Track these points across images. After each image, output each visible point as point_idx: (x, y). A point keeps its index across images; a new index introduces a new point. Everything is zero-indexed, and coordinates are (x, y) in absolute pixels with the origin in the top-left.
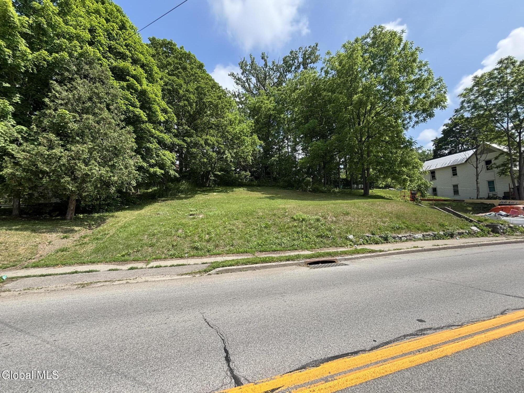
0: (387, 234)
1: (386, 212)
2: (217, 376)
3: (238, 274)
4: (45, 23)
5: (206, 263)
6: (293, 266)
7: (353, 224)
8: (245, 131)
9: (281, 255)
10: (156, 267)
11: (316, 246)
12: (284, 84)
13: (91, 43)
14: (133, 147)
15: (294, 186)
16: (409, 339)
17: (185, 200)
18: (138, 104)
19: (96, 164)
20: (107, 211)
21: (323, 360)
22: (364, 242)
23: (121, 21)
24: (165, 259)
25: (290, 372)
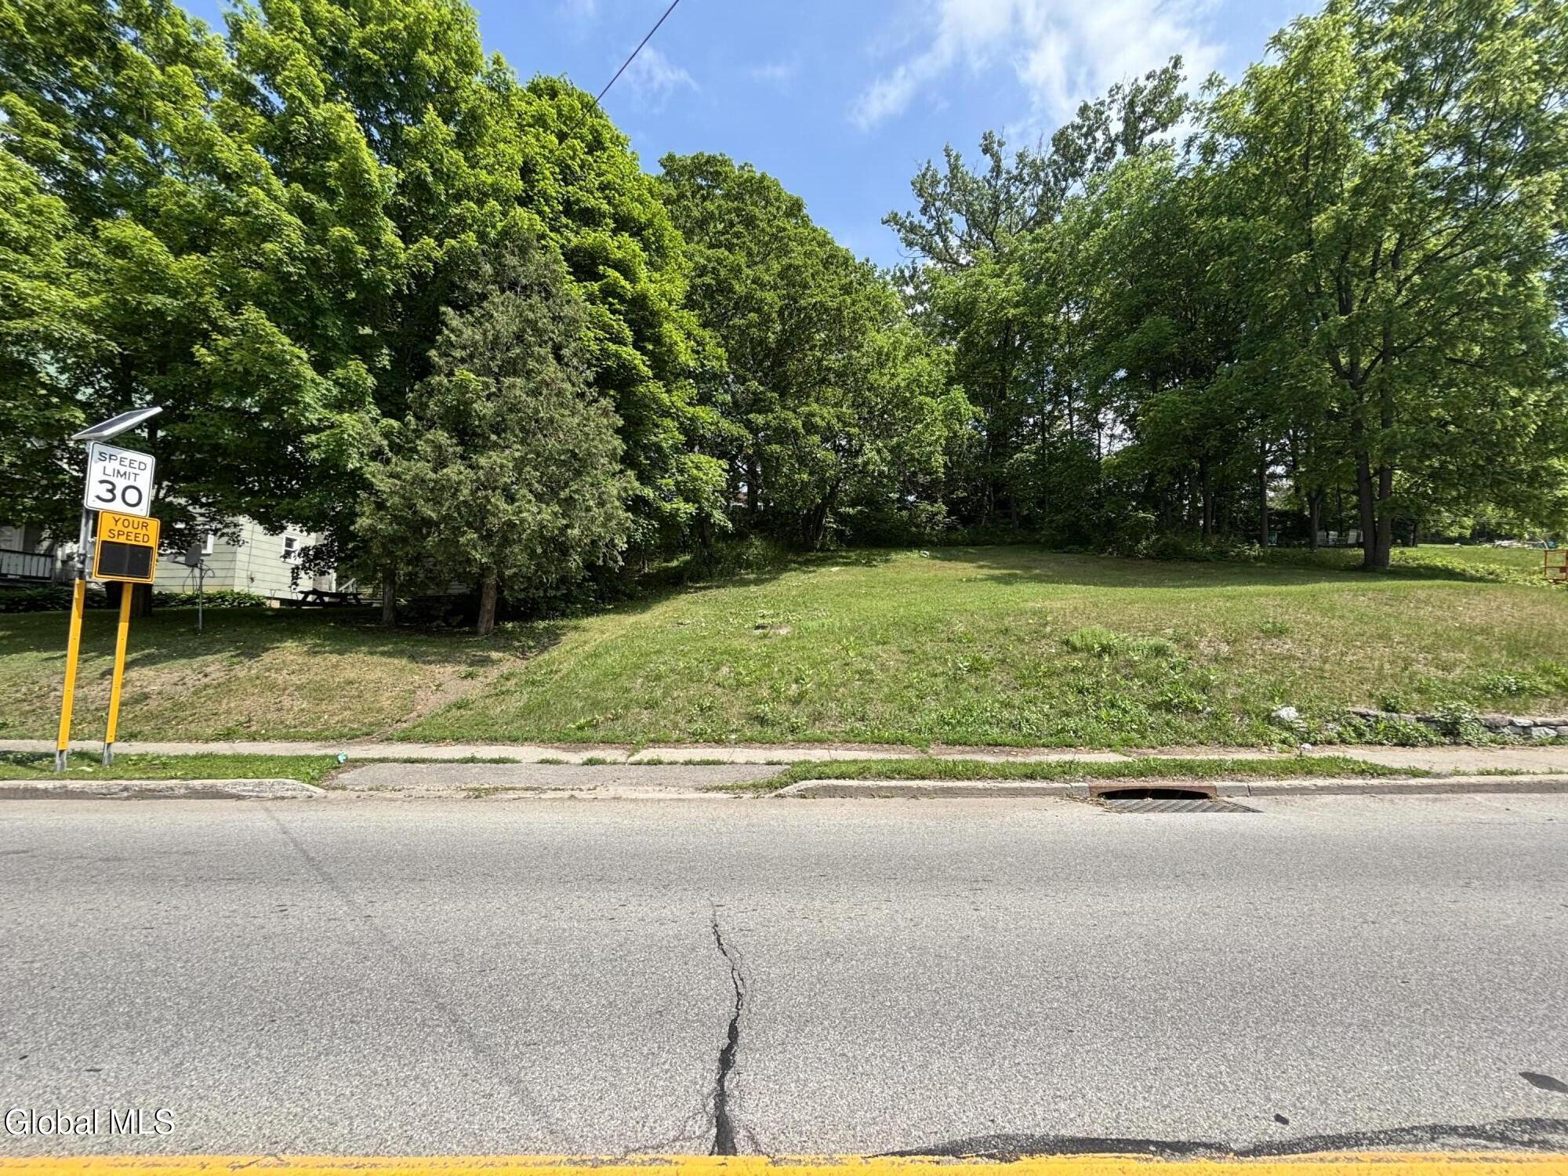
0: (1458, 709)
1: (1460, 628)
2: (674, 1105)
3: (862, 805)
4: (428, 171)
5: (779, 763)
6: (1047, 798)
7: (1301, 667)
8: (924, 379)
9: (1011, 759)
10: (649, 763)
11: (1144, 738)
12: (1058, 219)
13: (525, 201)
14: (615, 449)
15: (1089, 543)
16: (1454, 1148)
17: (753, 588)
18: (628, 334)
19: (531, 497)
20: (564, 615)
21: (1034, 1142)
22: (1346, 736)
23: (593, 130)
24: (679, 742)
25: (902, 1154)
